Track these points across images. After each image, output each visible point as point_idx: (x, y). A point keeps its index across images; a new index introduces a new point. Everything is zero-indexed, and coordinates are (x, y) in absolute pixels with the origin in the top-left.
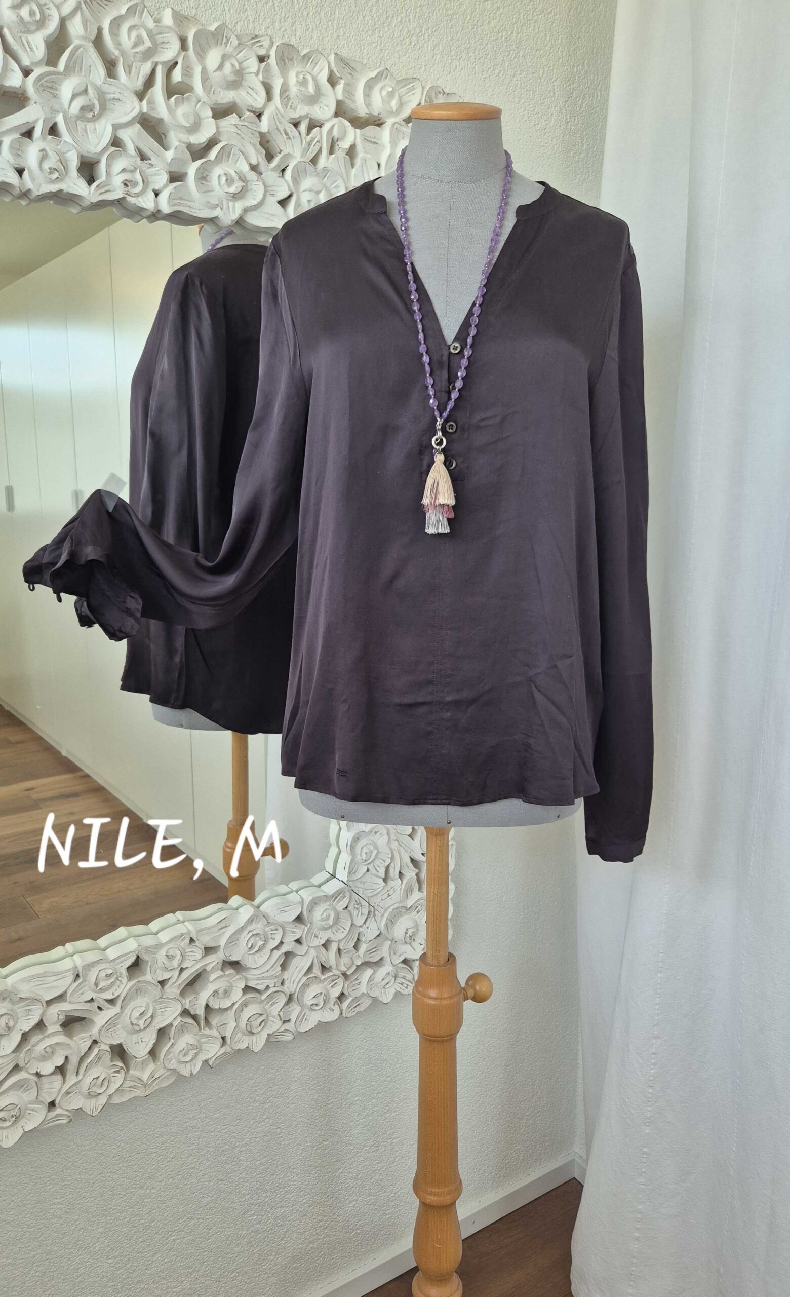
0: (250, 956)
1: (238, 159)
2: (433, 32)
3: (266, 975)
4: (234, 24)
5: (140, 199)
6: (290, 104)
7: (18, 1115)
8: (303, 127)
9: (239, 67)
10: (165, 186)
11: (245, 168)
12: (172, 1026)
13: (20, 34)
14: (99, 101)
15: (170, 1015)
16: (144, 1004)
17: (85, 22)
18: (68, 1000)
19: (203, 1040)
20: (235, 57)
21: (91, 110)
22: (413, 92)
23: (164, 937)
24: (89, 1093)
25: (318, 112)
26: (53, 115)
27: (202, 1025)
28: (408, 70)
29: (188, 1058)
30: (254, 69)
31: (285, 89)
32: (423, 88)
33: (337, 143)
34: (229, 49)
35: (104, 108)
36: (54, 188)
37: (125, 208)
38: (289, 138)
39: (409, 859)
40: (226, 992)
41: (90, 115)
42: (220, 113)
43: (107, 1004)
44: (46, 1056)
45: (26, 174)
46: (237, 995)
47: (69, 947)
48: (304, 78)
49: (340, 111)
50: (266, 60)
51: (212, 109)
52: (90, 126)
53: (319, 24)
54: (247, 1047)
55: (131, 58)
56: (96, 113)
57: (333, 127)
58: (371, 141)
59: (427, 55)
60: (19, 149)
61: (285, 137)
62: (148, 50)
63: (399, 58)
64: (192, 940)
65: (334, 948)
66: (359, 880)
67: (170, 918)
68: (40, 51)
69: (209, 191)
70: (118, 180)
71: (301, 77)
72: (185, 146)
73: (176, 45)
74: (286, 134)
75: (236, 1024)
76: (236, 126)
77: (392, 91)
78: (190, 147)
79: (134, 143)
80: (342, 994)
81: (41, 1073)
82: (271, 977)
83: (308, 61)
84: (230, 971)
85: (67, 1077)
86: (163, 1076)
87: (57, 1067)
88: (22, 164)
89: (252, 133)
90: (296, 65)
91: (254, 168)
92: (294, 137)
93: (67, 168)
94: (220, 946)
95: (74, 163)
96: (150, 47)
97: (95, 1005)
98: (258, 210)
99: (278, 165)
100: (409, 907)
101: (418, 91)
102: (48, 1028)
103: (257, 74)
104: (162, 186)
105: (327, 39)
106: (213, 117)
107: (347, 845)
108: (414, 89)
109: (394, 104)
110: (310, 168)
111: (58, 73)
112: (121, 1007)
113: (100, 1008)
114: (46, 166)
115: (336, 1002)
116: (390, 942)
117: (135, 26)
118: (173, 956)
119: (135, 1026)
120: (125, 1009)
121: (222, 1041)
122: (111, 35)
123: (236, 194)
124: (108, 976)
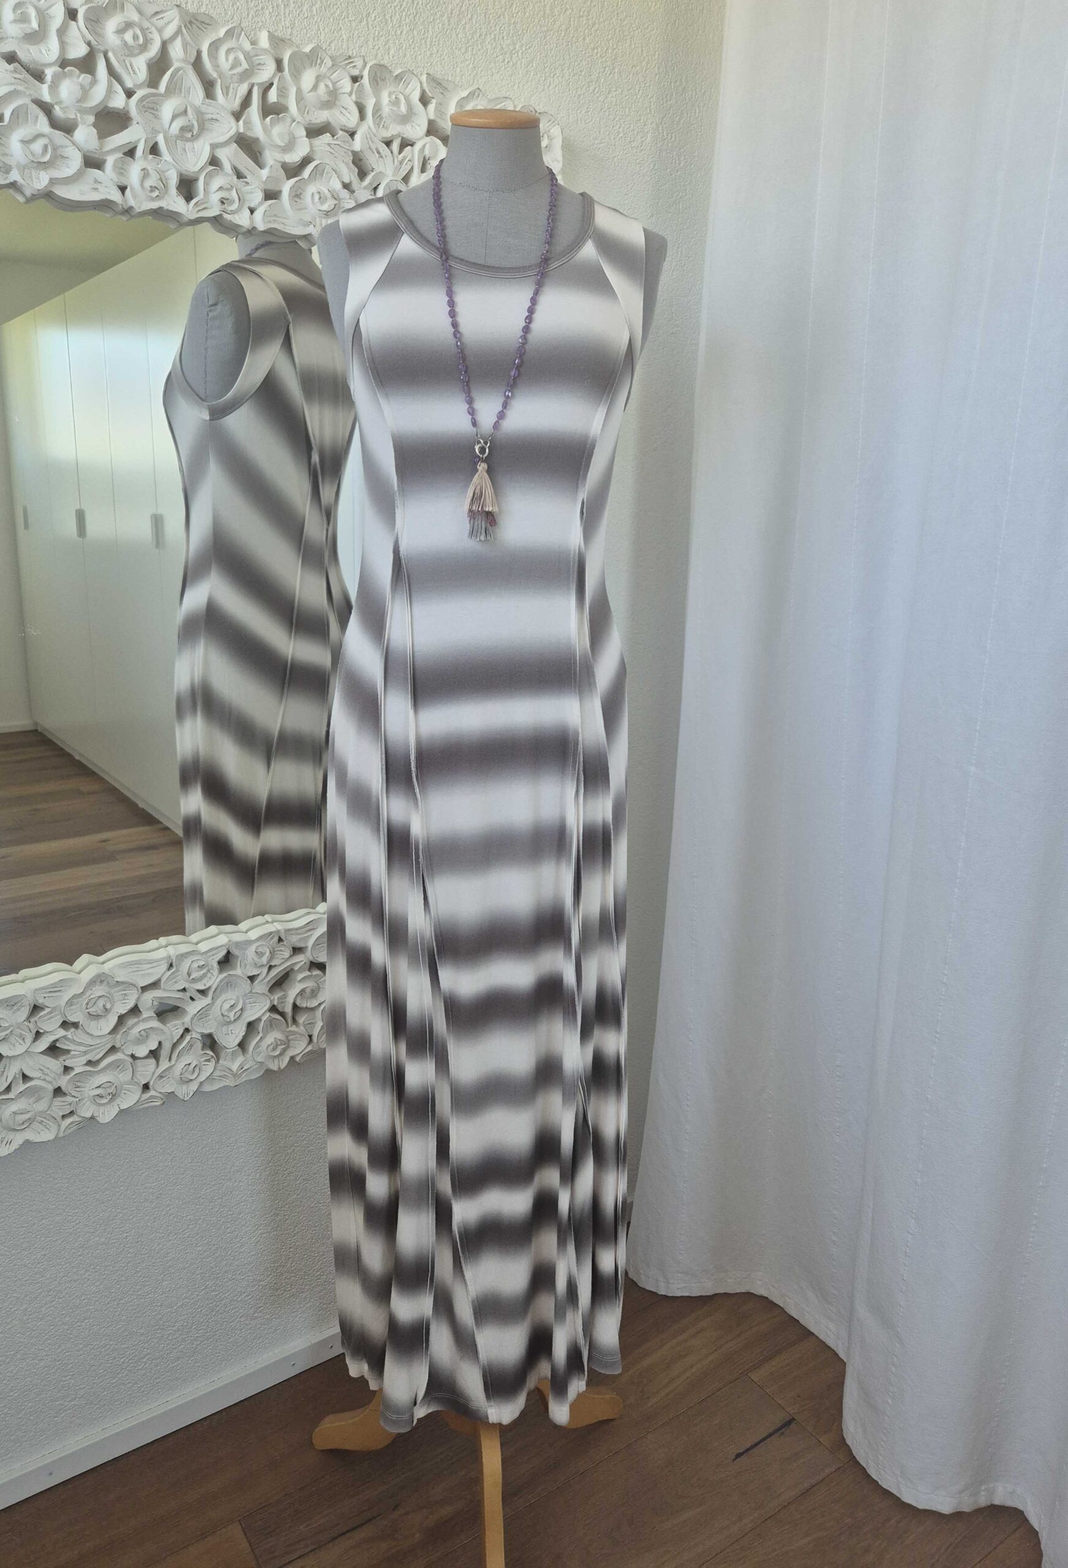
1: (331, 178)
2: (526, 49)
4: (328, 43)
5: (236, 216)
6: (383, 123)
7: (114, 1093)
8: (395, 146)
9: (333, 87)
10: (260, 204)
11: (338, 186)
12: (261, 1021)
13: (124, 57)
14: (198, 122)
15: (258, 1010)
16: (235, 997)
17: (185, 45)
18: (162, 987)
19: (290, 1037)
20: (329, 78)
21: (190, 131)
23: (253, 935)
24: (181, 1078)
25: (410, 131)
26: (154, 135)
27: (290, 1022)
28: (501, 87)
29: (277, 1053)
30: (348, 89)
31: (377, 109)
33: (429, 161)
34: (323, 69)
35: (202, 128)
36: (155, 205)
37: (221, 224)
38: (382, 157)
40: (313, 991)
41: (189, 135)
42: (314, 132)
43: (199, 995)
44: (142, 1039)
45: (128, 191)
46: (324, 996)
47: (163, 940)
48: (396, 98)
49: (432, 130)
50: (359, 80)
51: (307, 129)
52: (188, 145)
53: (412, 42)
55: (229, 80)
56: (195, 133)
57: (424, 146)
59: (520, 72)
60: (122, 168)
61: (377, 155)
62: (244, 72)
63: (492, 76)
64: (280, 940)
67: (260, 919)
68: (142, 74)
69: (301, 209)
70: (215, 198)
71: (394, 97)
72: (280, 165)
73: (271, 67)
74: (379, 153)
75: (322, 1023)
76: (329, 144)
78: (285, 166)
79: (231, 162)
81: (136, 1055)
83: (401, 81)
84: (317, 971)
85: (160, 1063)
86: (252, 1069)
87: (151, 1052)
88: (125, 182)
89: (345, 152)
90: (388, 85)
91: (346, 186)
92: (386, 156)
93: (167, 187)
94: (307, 947)
95: (173, 181)
96: (247, 69)
97: (188, 994)
99: (371, 184)
102: (143, 1012)
103: (350, 94)
104: (257, 204)
105: (420, 57)
106: (307, 137)
110: (401, 186)
111: (159, 95)
112: (213, 999)
113: (192, 999)
114: (148, 183)
117: (232, 49)
118: (262, 953)
119: (225, 1018)
120: (217, 999)
121: (309, 1039)
122: (209, 58)
123: (328, 212)
124: (201, 967)
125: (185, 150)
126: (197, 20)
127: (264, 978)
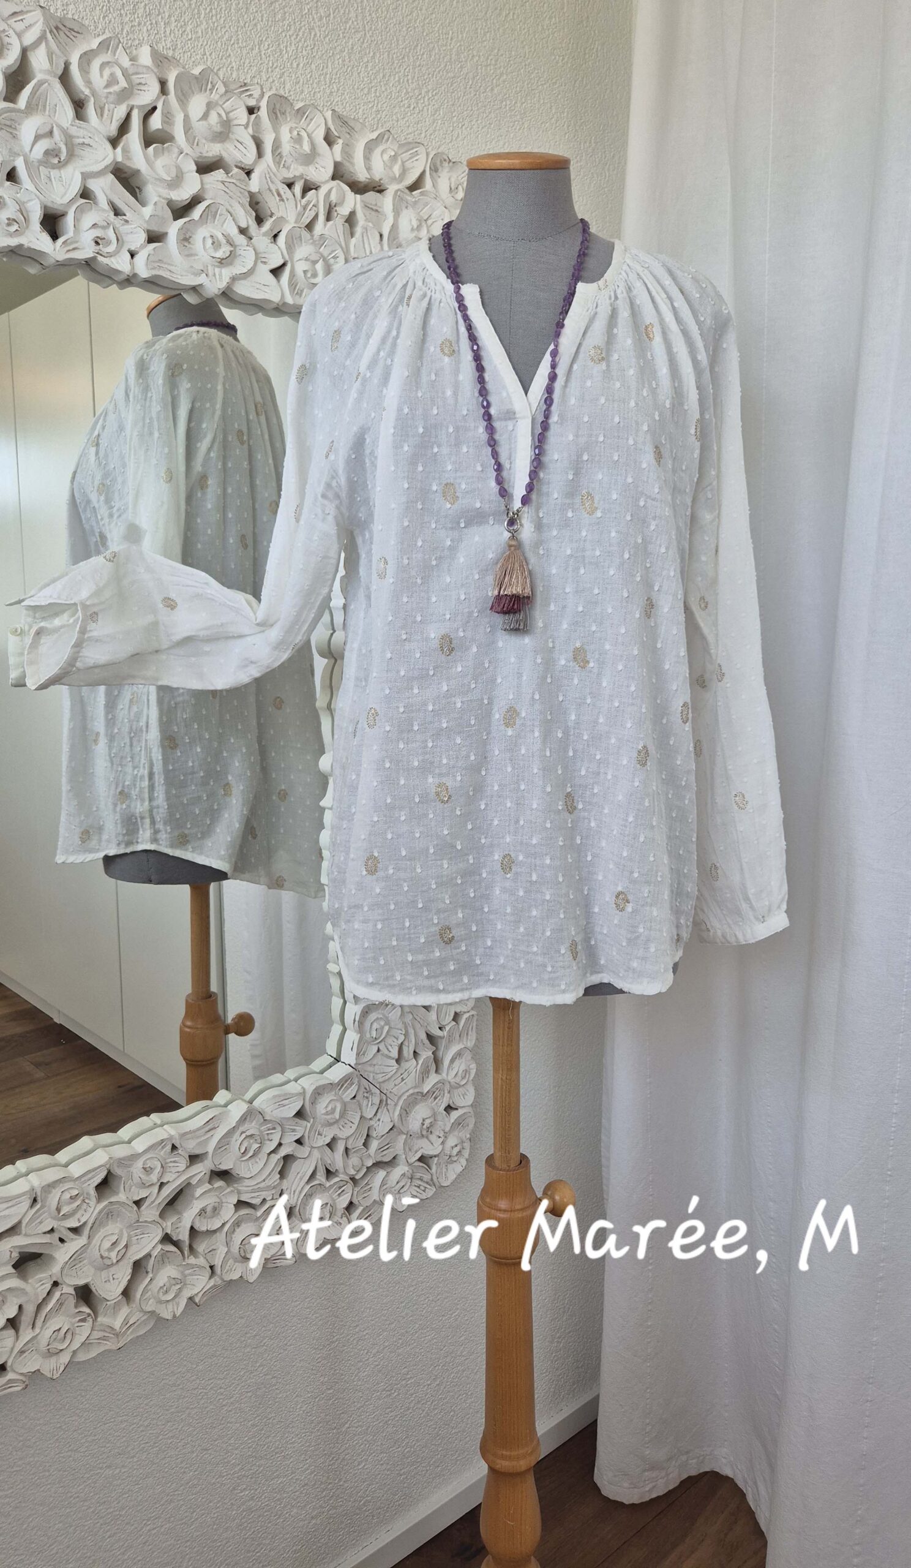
0: (243, 1163)
1: (225, 221)
2: (433, 96)
3: (262, 1185)
5: (112, 259)
6: (283, 163)
8: (298, 188)
9: (227, 117)
10: (142, 247)
11: (234, 231)
12: (151, 1256)
14: (66, 145)
15: (148, 1243)
16: (117, 1231)
17: (50, 55)
18: (24, 1232)
19: (187, 1272)
20: (221, 107)
21: (57, 155)
22: (416, 158)
23: (139, 1145)
24: (48, 1349)
25: (314, 173)
26: (12, 158)
27: (186, 1253)
28: (407, 134)
29: (170, 1297)
30: (244, 121)
31: (277, 145)
32: (428, 154)
33: (335, 209)
34: (215, 97)
35: (71, 155)
36: (13, 242)
37: (94, 270)
38: (283, 200)
39: (425, 1035)
40: (215, 1209)
41: (56, 161)
42: (204, 168)
43: (71, 1235)
46: (228, 1213)
47: (21, 1165)
48: (298, 134)
49: (338, 174)
50: (255, 111)
51: (197, 164)
52: (54, 173)
53: (311, 77)
54: (241, 1277)
55: (103, 99)
56: (62, 159)
57: (330, 191)
58: (372, 209)
59: (427, 120)
61: (278, 198)
62: (123, 91)
63: (398, 121)
64: (174, 1147)
65: (340, 1147)
66: (369, 1063)
67: (144, 1122)
69: (192, 255)
70: (87, 238)
71: (295, 133)
72: (165, 202)
73: (156, 87)
74: (279, 195)
75: (226, 1249)
76: (223, 182)
77: (394, 156)
78: (170, 203)
79: (107, 196)
80: (351, 1203)
82: (268, 1188)
83: (302, 117)
84: (220, 1183)
85: (21, 1332)
86: (139, 1322)
87: (9, 1319)
89: (241, 192)
90: (289, 119)
91: (243, 231)
92: (288, 199)
93: (29, 220)
94: (207, 1152)
95: (36, 216)
96: (126, 88)
97: (56, 1236)
98: (249, 279)
99: (270, 230)
100: (425, 1092)
101: (422, 157)
104: (138, 246)
105: (319, 95)
106: (197, 172)
107: (354, 1021)
108: (418, 154)
109: (397, 170)
110: (305, 234)
111: (19, 111)
112: (89, 1237)
113: (62, 1240)
115: (344, 1213)
116: (404, 1136)
117: (108, 63)
118: (151, 1169)
119: (105, 1260)
120: (93, 1239)
121: (210, 1271)
122: (80, 71)
123: (223, 259)
124: (73, 1198)
125: (49, 178)
126: (64, 26)
127: (153, 1202)
